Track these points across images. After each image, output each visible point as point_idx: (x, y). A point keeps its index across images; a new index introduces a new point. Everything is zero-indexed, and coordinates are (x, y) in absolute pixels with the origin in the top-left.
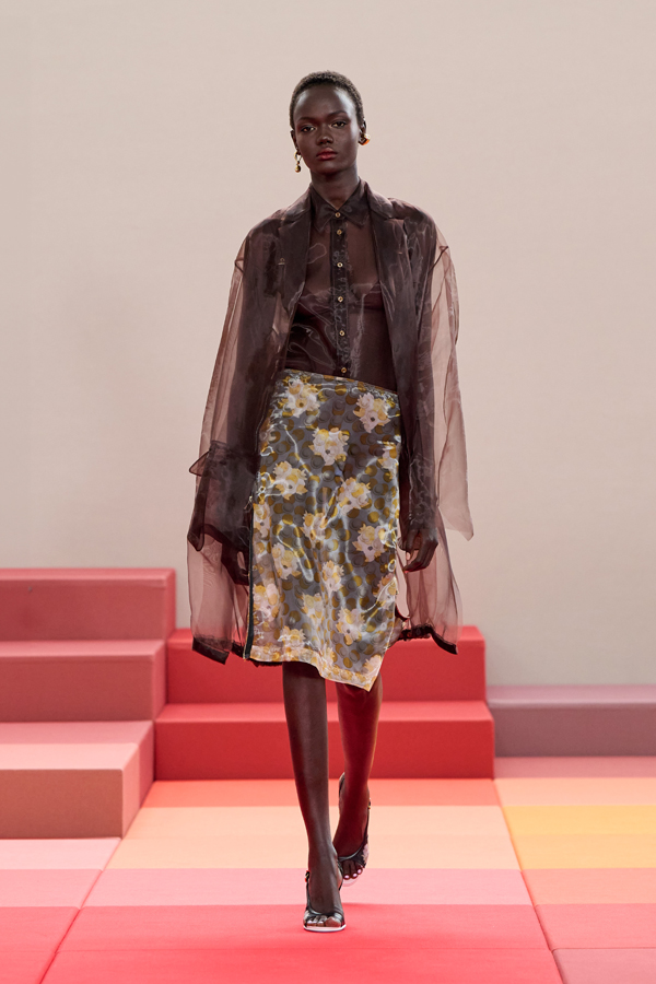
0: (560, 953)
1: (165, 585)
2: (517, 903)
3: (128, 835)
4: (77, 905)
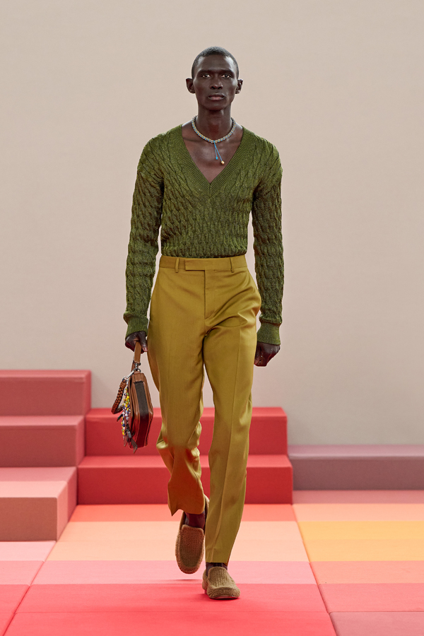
0: (334, 615)
1: (84, 380)
2: (307, 583)
3: (61, 539)
4: (28, 583)
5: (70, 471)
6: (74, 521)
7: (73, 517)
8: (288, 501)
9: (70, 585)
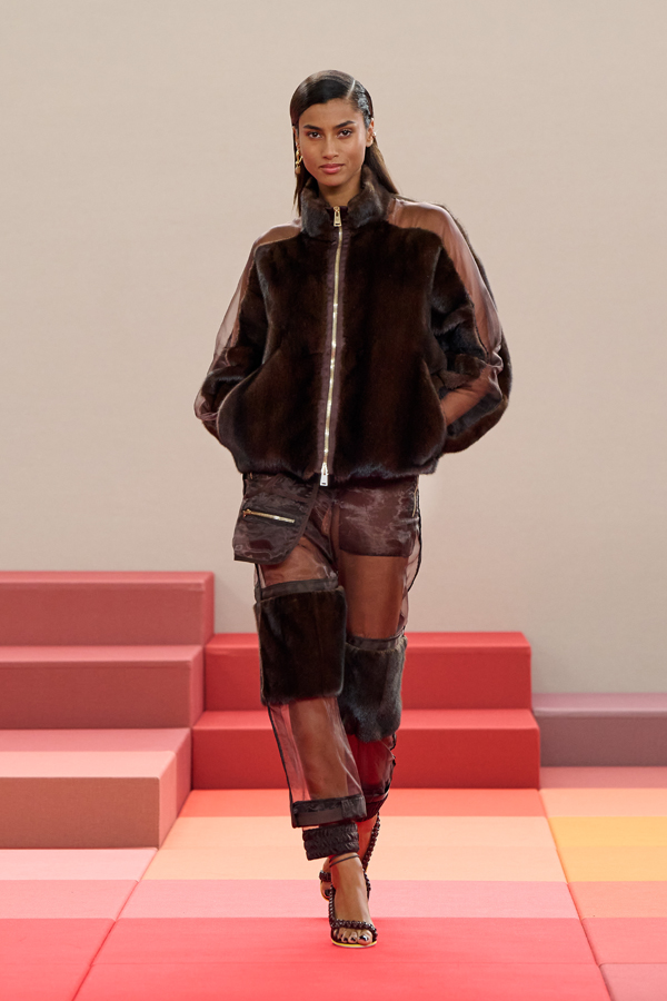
0: (608, 969)
1: (203, 588)
2: (563, 916)
3: (165, 846)
4: (113, 917)
5: (180, 736)
6: (187, 815)
7: (185, 810)
8: (533, 783)
9: (180, 920)
